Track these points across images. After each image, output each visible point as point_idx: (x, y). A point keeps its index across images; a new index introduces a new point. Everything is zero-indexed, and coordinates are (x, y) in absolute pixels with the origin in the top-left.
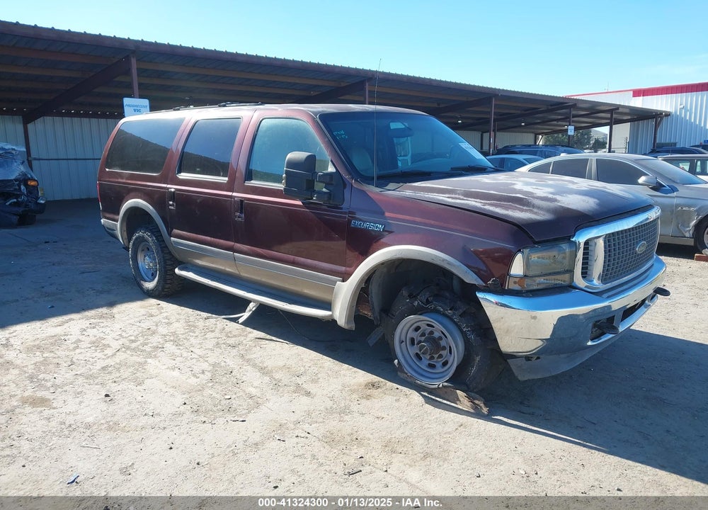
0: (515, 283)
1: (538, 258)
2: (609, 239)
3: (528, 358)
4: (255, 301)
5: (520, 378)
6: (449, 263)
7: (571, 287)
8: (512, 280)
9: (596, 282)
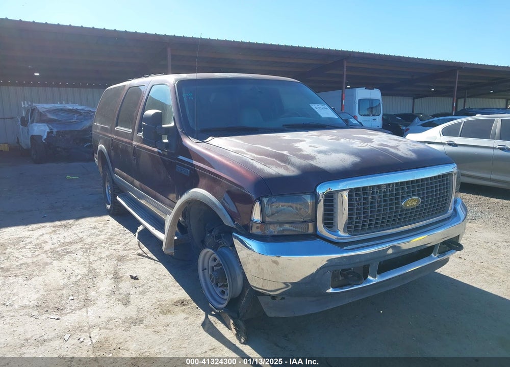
0: (257, 228)
1: (282, 206)
2: (353, 193)
3: (273, 297)
4: (143, 225)
5: (269, 315)
6: (216, 206)
7: (316, 236)
8: (255, 226)
9: (341, 233)
